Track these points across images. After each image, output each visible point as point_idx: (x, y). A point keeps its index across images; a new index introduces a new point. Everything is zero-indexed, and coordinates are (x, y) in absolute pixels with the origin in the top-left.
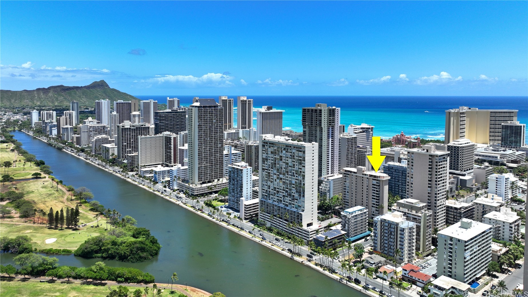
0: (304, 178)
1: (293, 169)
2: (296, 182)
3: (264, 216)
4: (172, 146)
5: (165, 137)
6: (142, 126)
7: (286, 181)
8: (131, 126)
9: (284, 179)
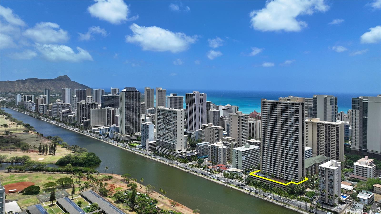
0: (176, 127)
1: (172, 122)
2: (173, 129)
3: (158, 148)
4: (111, 115)
5: (107, 110)
6: (93, 103)
7: (169, 129)
8: (86, 104)
9: (168, 128)
